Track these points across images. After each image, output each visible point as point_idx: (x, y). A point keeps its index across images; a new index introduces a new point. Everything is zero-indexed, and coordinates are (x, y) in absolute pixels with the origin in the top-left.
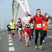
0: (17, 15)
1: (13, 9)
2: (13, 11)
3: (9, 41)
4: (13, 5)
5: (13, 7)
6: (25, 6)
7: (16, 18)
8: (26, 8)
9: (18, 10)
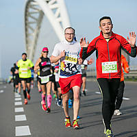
0: (36, 42)
1: (26, 24)
2: (26, 30)
3: (16, 111)
4: (26, 15)
5: (26, 20)
6: (59, 16)
7: (34, 48)
8: (60, 23)
9: (39, 28)
